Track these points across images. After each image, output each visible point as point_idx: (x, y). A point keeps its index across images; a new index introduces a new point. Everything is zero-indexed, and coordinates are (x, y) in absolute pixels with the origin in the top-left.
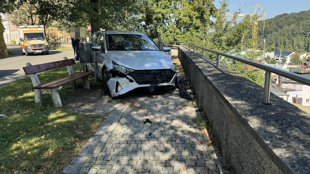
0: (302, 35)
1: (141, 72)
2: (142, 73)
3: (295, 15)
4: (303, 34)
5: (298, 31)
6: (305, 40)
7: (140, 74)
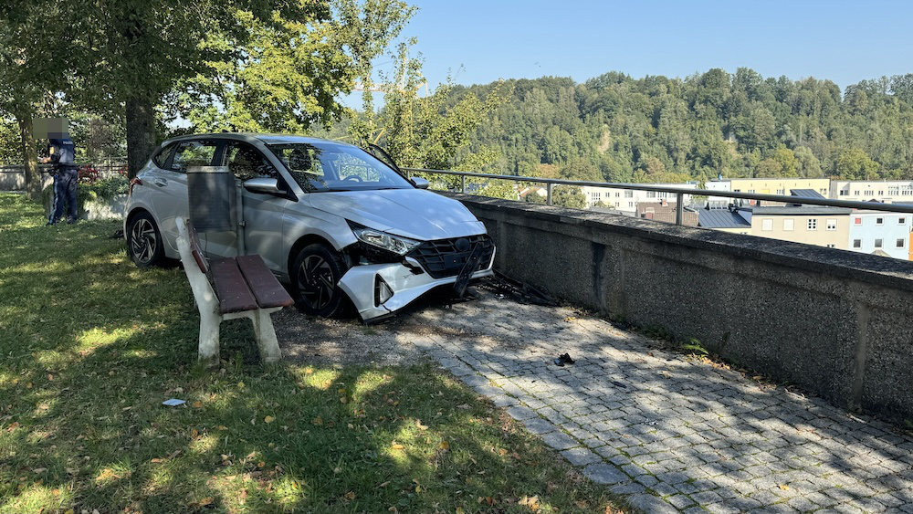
0: (502, 141)
1: (436, 246)
2: (441, 249)
3: (481, 90)
4: (504, 139)
5: (490, 131)
6: (508, 155)
7: (433, 250)
